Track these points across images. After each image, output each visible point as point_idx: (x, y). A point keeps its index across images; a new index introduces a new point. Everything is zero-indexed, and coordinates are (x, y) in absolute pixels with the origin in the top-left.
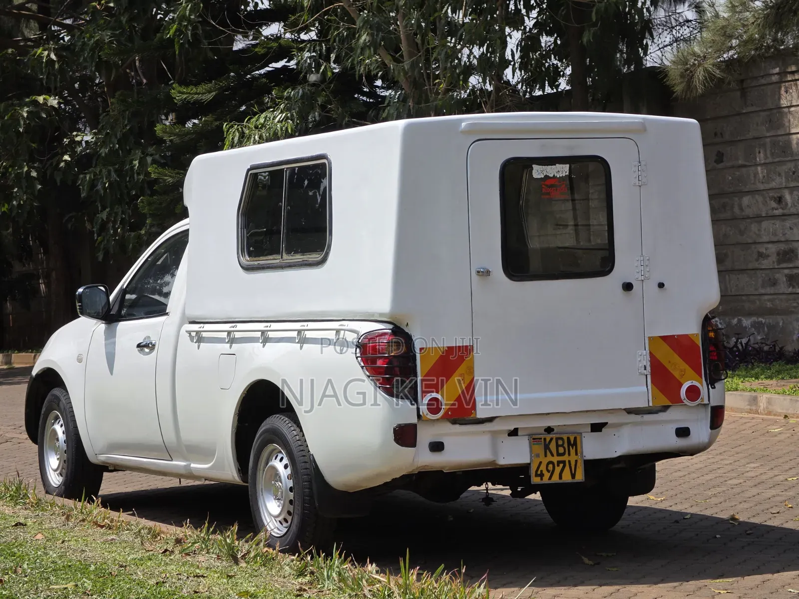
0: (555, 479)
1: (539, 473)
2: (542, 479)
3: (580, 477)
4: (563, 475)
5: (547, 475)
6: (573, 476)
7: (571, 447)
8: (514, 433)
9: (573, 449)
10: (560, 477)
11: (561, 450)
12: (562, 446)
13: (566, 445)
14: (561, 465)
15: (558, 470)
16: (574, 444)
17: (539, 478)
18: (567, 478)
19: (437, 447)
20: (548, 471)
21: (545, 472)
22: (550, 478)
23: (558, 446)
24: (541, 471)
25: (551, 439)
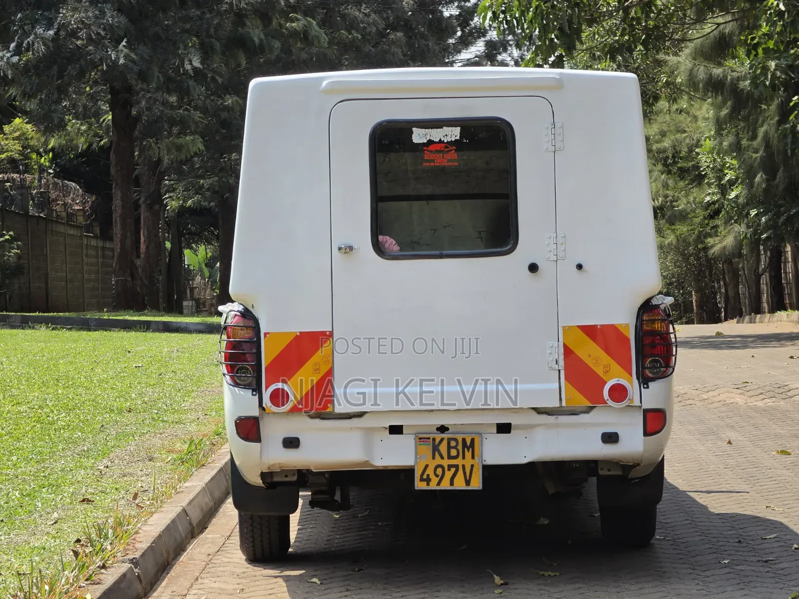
0: (445, 485)
1: (425, 477)
2: (428, 484)
3: (477, 483)
4: (455, 480)
5: (435, 480)
6: (468, 482)
7: (466, 449)
8: (396, 430)
9: (468, 451)
10: (452, 483)
11: (454, 452)
12: (455, 447)
13: (460, 447)
14: (453, 470)
15: (449, 474)
16: (470, 446)
17: (425, 483)
18: (460, 484)
19: (291, 443)
20: (437, 476)
21: (432, 476)
22: (439, 484)
23: (449, 448)
24: (428, 475)
25: (442, 440)
